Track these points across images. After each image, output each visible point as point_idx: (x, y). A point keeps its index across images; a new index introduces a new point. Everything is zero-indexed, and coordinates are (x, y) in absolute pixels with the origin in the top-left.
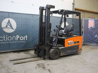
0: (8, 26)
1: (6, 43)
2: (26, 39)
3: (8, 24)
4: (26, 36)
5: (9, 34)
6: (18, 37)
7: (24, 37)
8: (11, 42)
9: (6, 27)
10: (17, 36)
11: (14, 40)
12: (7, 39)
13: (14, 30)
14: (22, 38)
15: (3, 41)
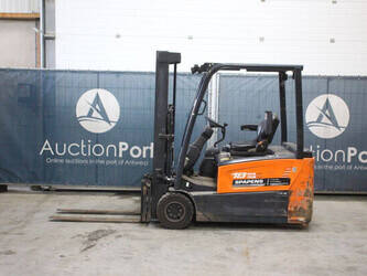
0: (95, 114)
1: (86, 162)
2: (152, 156)
3: (94, 105)
4: (152, 144)
5: (97, 138)
6: (124, 147)
7: (145, 148)
8: (102, 162)
9: (90, 115)
10: (121, 144)
11: (111, 157)
12: (92, 150)
13: (113, 125)
14: (136, 152)
15: (80, 157)
